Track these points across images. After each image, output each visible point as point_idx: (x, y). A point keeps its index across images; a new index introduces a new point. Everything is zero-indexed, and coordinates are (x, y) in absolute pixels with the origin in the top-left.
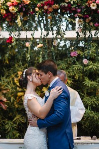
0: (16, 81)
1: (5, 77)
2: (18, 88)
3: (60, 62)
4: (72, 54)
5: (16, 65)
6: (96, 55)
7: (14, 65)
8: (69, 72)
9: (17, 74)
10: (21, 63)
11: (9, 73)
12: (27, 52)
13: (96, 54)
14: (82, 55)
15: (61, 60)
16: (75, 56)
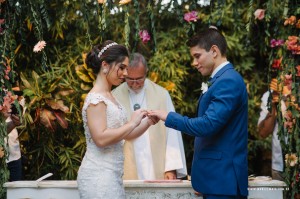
0: (78, 72)
1: (57, 64)
2: (82, 86)
3: (162, 35)
4: (187, 17)
5: (78, 40)
6: (232, 20)
7: (74, 40)
8: (180, 55)
9: (81, 57)
10: (89, 36)
11: (64, 56)
12: (101, 14)
13: (234, 17)
14: (204, 20)
15: (165, 30)
16: (193, 21)
